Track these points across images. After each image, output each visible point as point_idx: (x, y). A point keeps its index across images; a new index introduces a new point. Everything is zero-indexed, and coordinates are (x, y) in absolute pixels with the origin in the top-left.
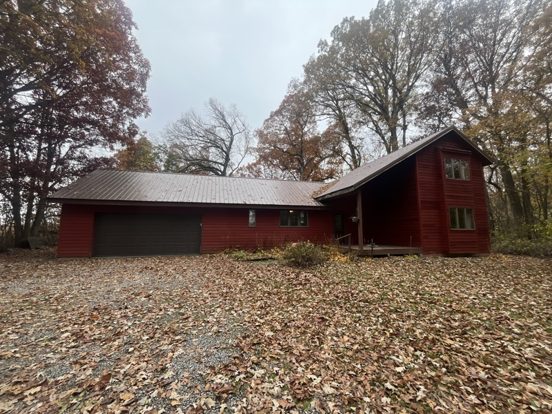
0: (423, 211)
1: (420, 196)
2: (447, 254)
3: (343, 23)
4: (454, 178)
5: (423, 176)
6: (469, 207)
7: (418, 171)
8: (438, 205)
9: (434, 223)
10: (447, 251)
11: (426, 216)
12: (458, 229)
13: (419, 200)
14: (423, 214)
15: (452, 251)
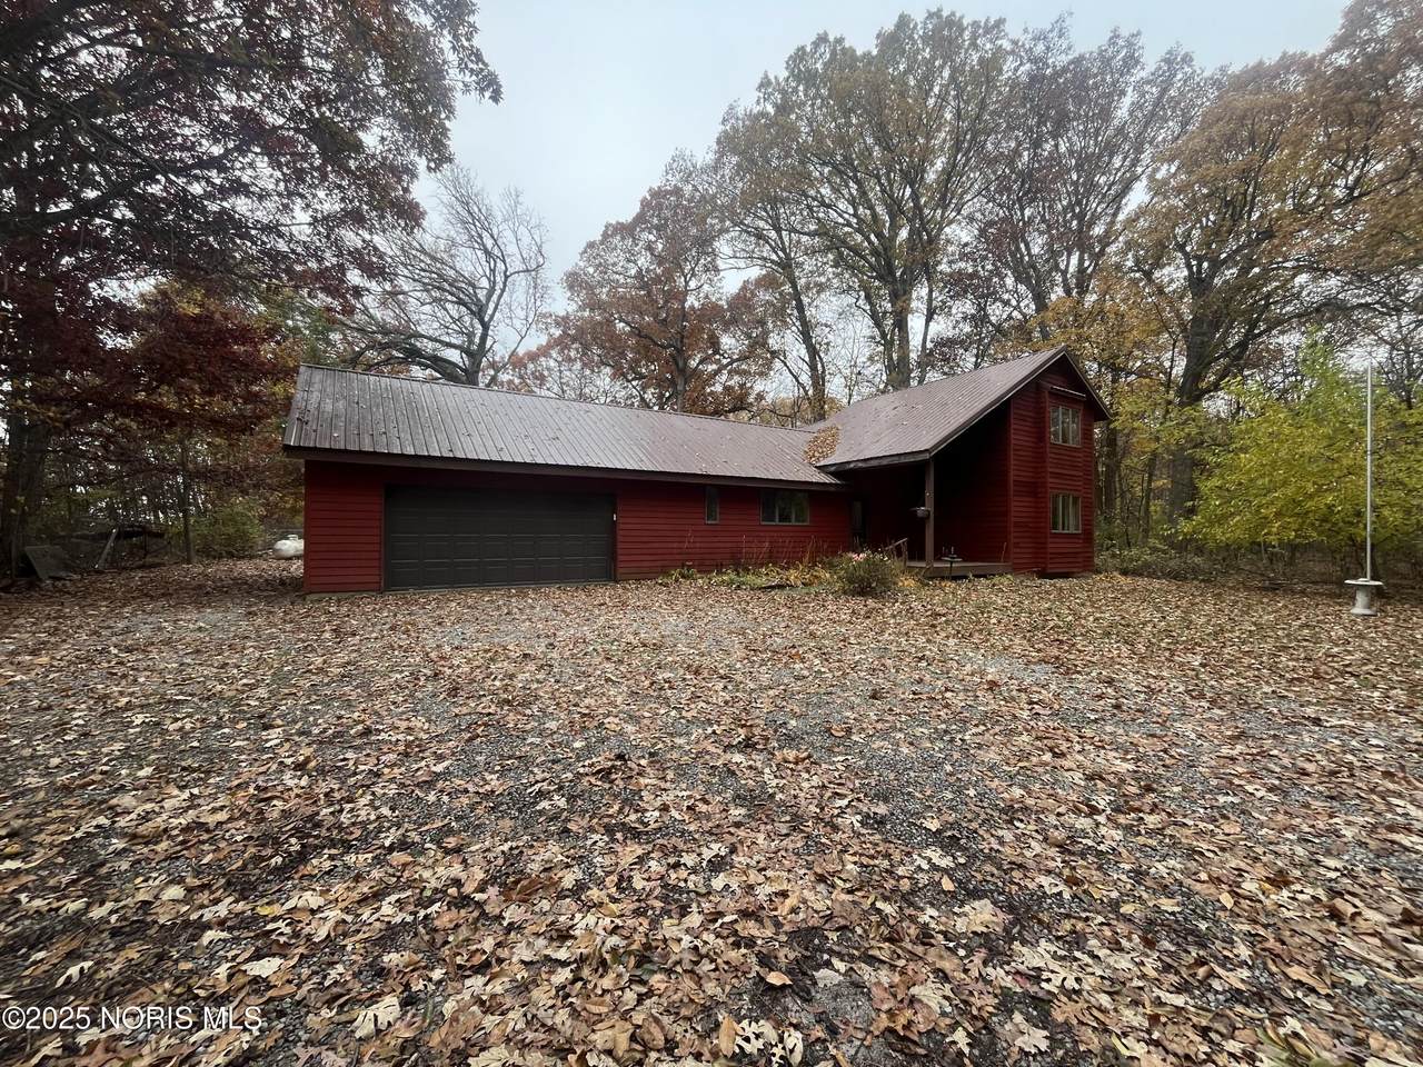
0: (1016, 498)
1: (1012, 473)
2: (1043, 575)
3: (816, 45)
4: (1060, 442)
5: (1018, 436)
6: (1076, 494)
7: (1013, 426)
8: (1035, 490)
9: (1027, 520)
10: (1045, 569)
11: (1018, 507)
12: (1060, 531)
13: (1011, 478)
14: (1014, 503)
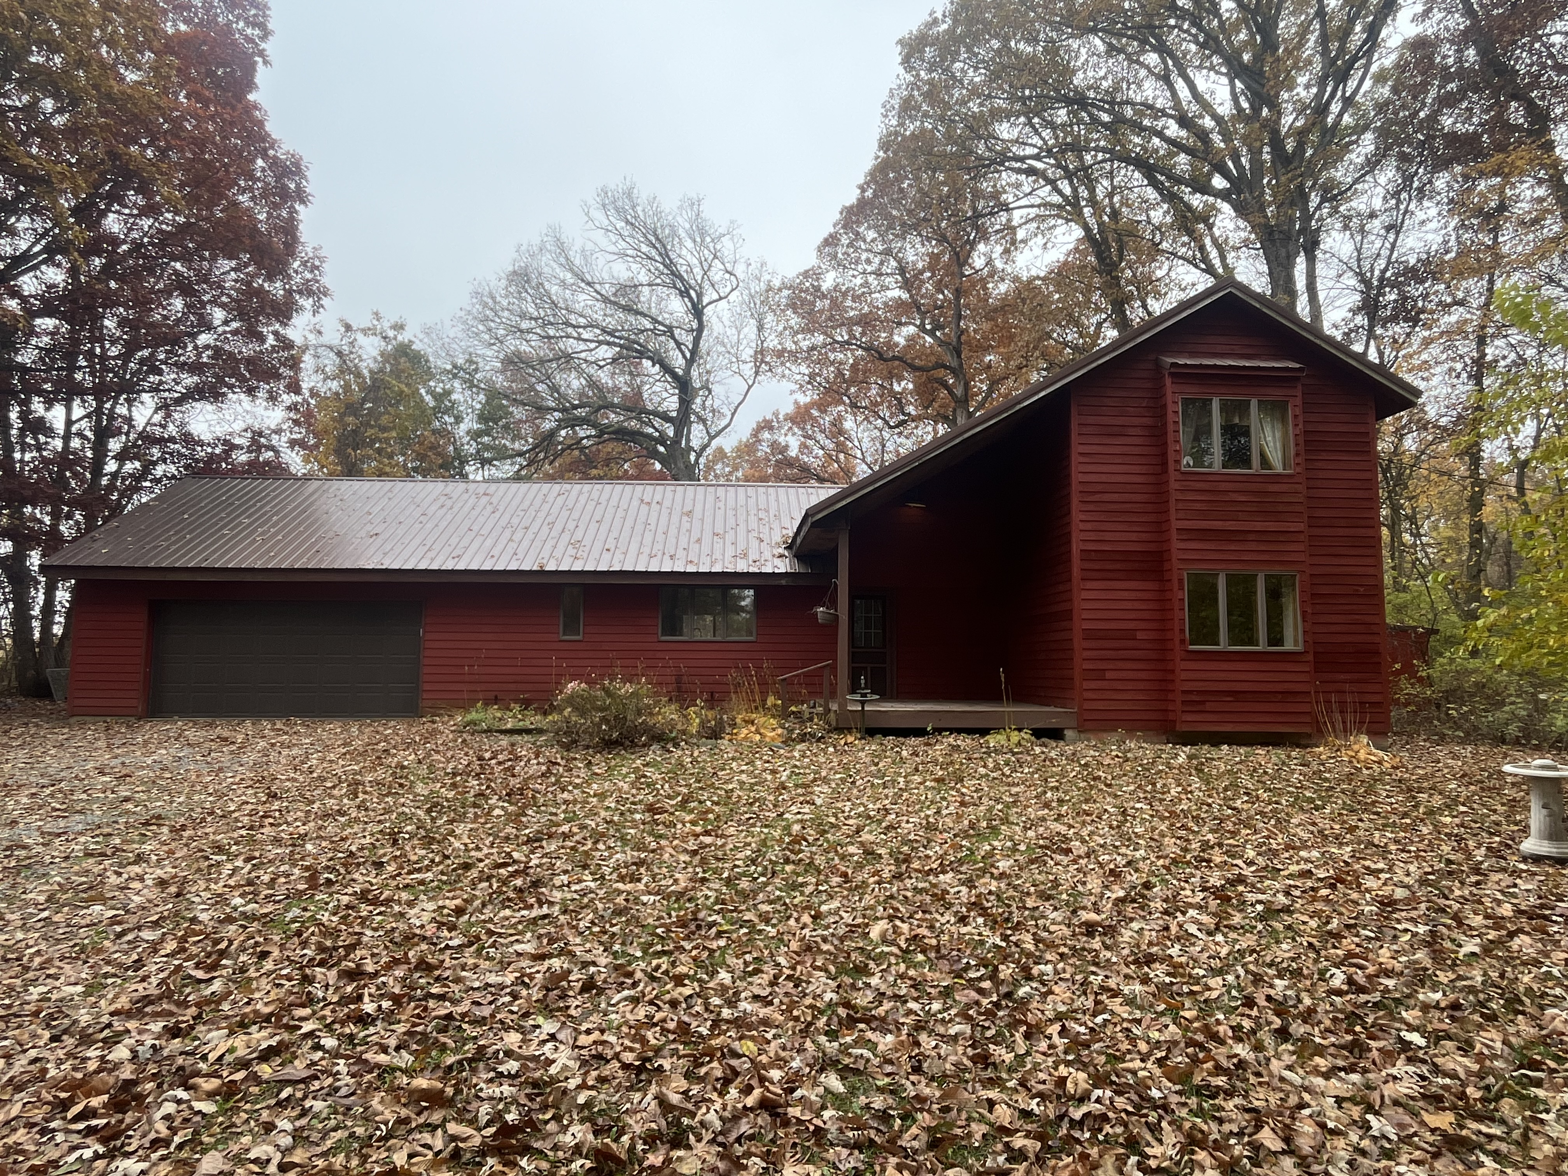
0: (1089, 585)
1: (1077, 536)
4: (1218, 465)
5: (1095, 464)
6: (1277, 570)
7: (1077, 447)
9: (1131, 625)
11: (1097, 603)
12: (1223, 645)
13: (1076, 547)
14: (1085, 595)
15: (1188, 722)
